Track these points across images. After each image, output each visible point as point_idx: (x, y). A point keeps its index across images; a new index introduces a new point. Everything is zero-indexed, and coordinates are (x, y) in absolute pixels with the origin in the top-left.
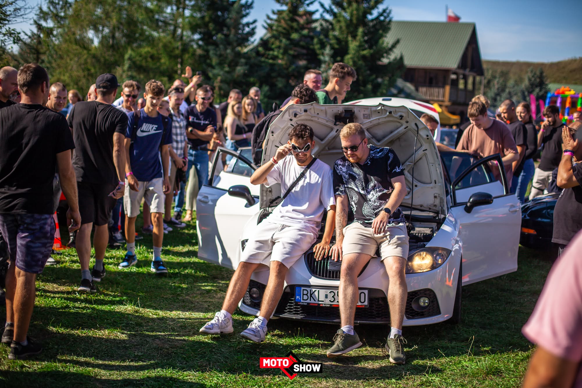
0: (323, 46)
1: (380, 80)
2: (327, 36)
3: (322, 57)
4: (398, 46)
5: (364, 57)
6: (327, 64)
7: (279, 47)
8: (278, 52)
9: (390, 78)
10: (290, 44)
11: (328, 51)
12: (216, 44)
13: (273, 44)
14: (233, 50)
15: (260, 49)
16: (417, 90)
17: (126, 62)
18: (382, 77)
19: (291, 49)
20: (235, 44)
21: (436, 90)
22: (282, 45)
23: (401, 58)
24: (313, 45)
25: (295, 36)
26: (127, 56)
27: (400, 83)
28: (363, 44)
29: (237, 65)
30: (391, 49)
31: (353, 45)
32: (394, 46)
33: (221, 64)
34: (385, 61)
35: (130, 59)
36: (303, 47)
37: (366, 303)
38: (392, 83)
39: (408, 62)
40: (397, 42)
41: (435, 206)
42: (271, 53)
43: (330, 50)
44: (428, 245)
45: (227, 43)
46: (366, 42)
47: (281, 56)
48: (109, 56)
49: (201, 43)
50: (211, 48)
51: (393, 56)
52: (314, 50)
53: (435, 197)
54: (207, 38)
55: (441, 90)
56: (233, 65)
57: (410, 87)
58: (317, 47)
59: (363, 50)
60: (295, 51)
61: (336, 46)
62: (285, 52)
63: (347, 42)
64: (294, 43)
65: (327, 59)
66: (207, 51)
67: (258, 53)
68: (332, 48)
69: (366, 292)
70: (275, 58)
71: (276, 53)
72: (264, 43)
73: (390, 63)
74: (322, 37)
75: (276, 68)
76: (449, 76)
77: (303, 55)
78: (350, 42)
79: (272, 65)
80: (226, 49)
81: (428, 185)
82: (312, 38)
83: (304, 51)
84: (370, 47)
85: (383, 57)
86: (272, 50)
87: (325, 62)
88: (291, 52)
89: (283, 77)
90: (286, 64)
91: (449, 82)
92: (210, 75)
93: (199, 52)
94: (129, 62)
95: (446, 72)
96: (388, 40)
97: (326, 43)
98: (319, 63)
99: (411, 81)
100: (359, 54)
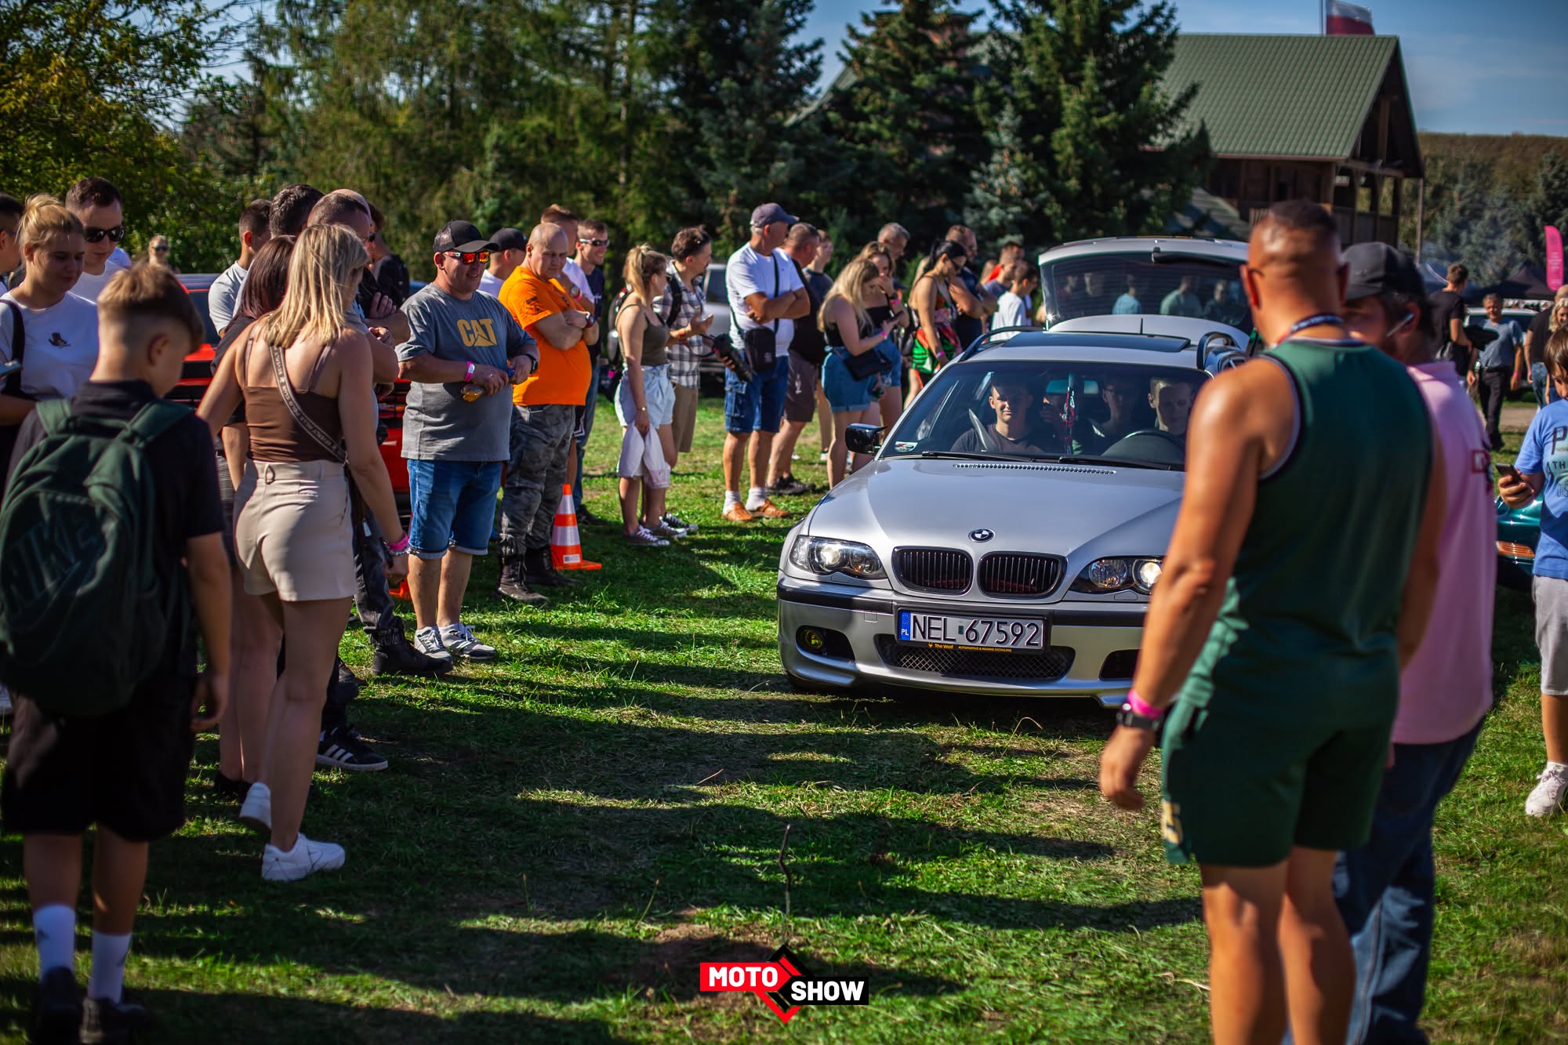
0: (996, 106)
1: (1146, 193)
2: (1006, 81)
3: (992, 137)
4: (1194, 103)
5: (1103, 133)
6: (1006, 153)
7: (882, 111)
8: (880, 123)
9: (1175, 187)
10: (912, 102)
11: (1007, 117)
12: (716, 106)
13: (865, 103)
14: (761, 120)
15: (832, 115)
16: (1245, 217)
17: (488, 155)
18: (1152, 187)
19: (913, 116)
20: (767, 105)
22: (891, 105)
23: (1203, 135)
24: (970, 103)
25: (923, 80)
26: (489, 141)
27: (1200, 198)
28: (1102, 98)
29: (772, 156)
30: (1175, 112)
31: (1072, 102)
32: (1183, 102)
33: (732, 157)
34: (1161, 142)
35: (496, 147)
36: (944, 109)
38: (1180, 203)
39: (1221, 145)
40: (1192, 92)
42: (862, 125)
43: (1013, 119)
45: (748, 105)
46: (1108, 93)
47: (886, 134)
48: (440, 137)
49: (676, 101)
50: (703, 114)
51: (1179, 132)
52: (972, 116)
54: (693, 89)
56: (763, 157)
57: (1224, 209)
58: (981, 108)
59: (1100, 115)
60: (923, 119)
61: (1031, 106)
62: (898, 125)
63: (1057, 95)
64: (920, 100)
65: (1006, 139)
66: (696, 124)
67: (826, 126)
68: (1019, 110)
70: (871, 137)
71: (874, 127)
72: (841, 99)
73: (1172, 148)
74: (994, 82)
75: (874, 165)
76: (1329, 180)
77: (946, 129)
78: (1065, 96)
79: (865, 157)
80: (743, 116)
82: (969, 86)
83: (947, 120)
84: (1121, 108)
85: (1155, 132)
86: (866, 118)
87: (1002, 148)
88: (915, 124)
89: (889, 188)
90: (901, 155)
91: (1331, 193)
92: (706, 185)
93: (674, 125)
94: (496, 155)
95: (1323, 167)
96: (1167, 87)
97: (1006, 99)
98: (986, 151)
99: (1228, 196)
100: (1089, 125)
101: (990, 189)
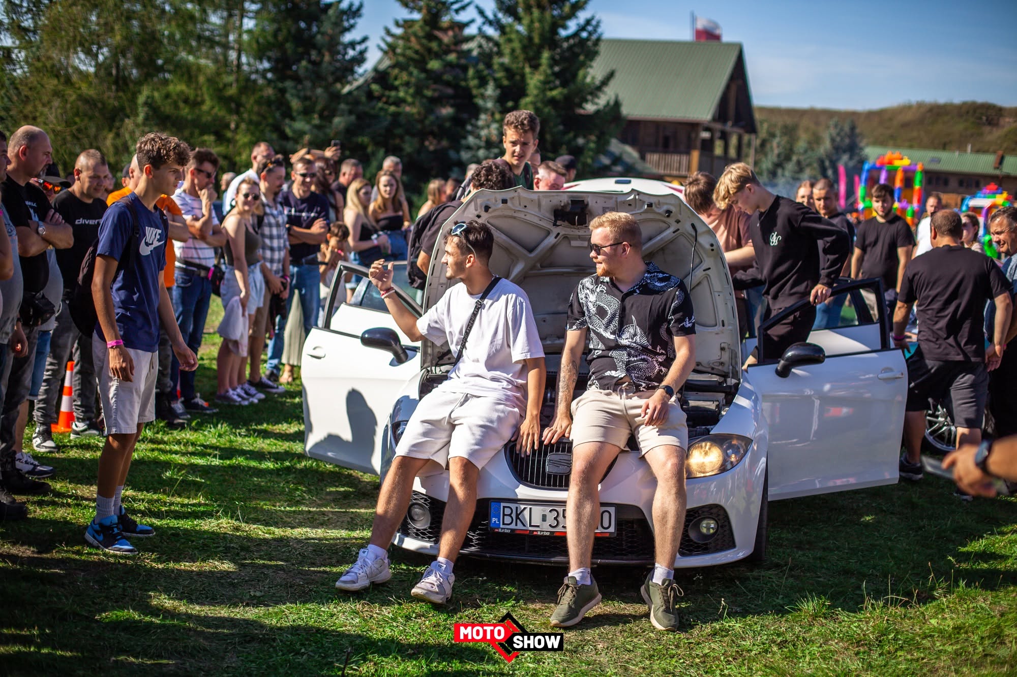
0: (483, 83)
1: (581, 141)
2: (489, 65)
3: (480, 102)
4: (612, 83)
5: (552, 102)
6: (489, 113)
7: (407, 84)
8: (406, 92)
9: (599, 138)
10: (428, 78)
11: (490, 90)
12: (297, 79)
13: (396, 79)
14: (327, 88)
15: (375, 87)
16: (643, 157)
17: (140, 109)
18: (585, 137)
19: (428, 88)
20: (330, 79)
21: (676, 158)
22: (413, 80)
23: (617, 104)
24: (466, 80)
25: (434, 65)
26: (141, 99)
27: (615, 146)
28: (552, 78)
29: (333, 114)
30: (599, 88)
31: (534, 81)
32: (605, 82)
33: (307, 112)
34: (590, 108)
35: (146, 104)
36: (448, 84)
37: (612, 529)
38: (602, 148)
39: (630, 110)
40: (611, 75)
41: (722, 364)
42: (393, 93)
43: (494, 90)
44: (715, 430)
45: (317, 77)
46: (556, 75)
47: (409, 99)
48: (111, 97)
49: (269, 75)
50: (289, 84)
51: (602, 101)
52: (467, 89)
53: (722, 349)
54: (282, 68)
55: (684, 159)
56: (327, 115)
57: (630, 153)
58: (473, 83)
59: (551, 89)
60: (434, 90)
61: (505, 82)
62: (418, 93)
63: (523, 76)
64: (435, 77)
65: (490, 105)
66: (283, 91)
67: (370, 95)
68: (498, 85)
69: (612, 510)
70: (399, 102)
71: (401, 94)
72: (381, 76)
73: (598, 112)
74: (481, 66)
75: (402, 120)
76: (697, 134)
77: (449, 97)
78: (528, 76)
79: (396, 115)
80: (314, 87)
81: (710, 329)
82: (465, 69)
83: (450, 91)
84: (564, 84)
85: (586, 101)
86: (396, 89)
87: (486, 110)
88: (428, 93)
89: (413, 135)
90: (419, 113)
91: (698, 144)
92: (288, 131)
93: (269, 92)
94: (146, 109)
95: (694, 126)
96: (595, 72)
97: (489, 78)
98: (476, 111)
99: (633, 143)
100: (545, 95)
101: (478, 137)
